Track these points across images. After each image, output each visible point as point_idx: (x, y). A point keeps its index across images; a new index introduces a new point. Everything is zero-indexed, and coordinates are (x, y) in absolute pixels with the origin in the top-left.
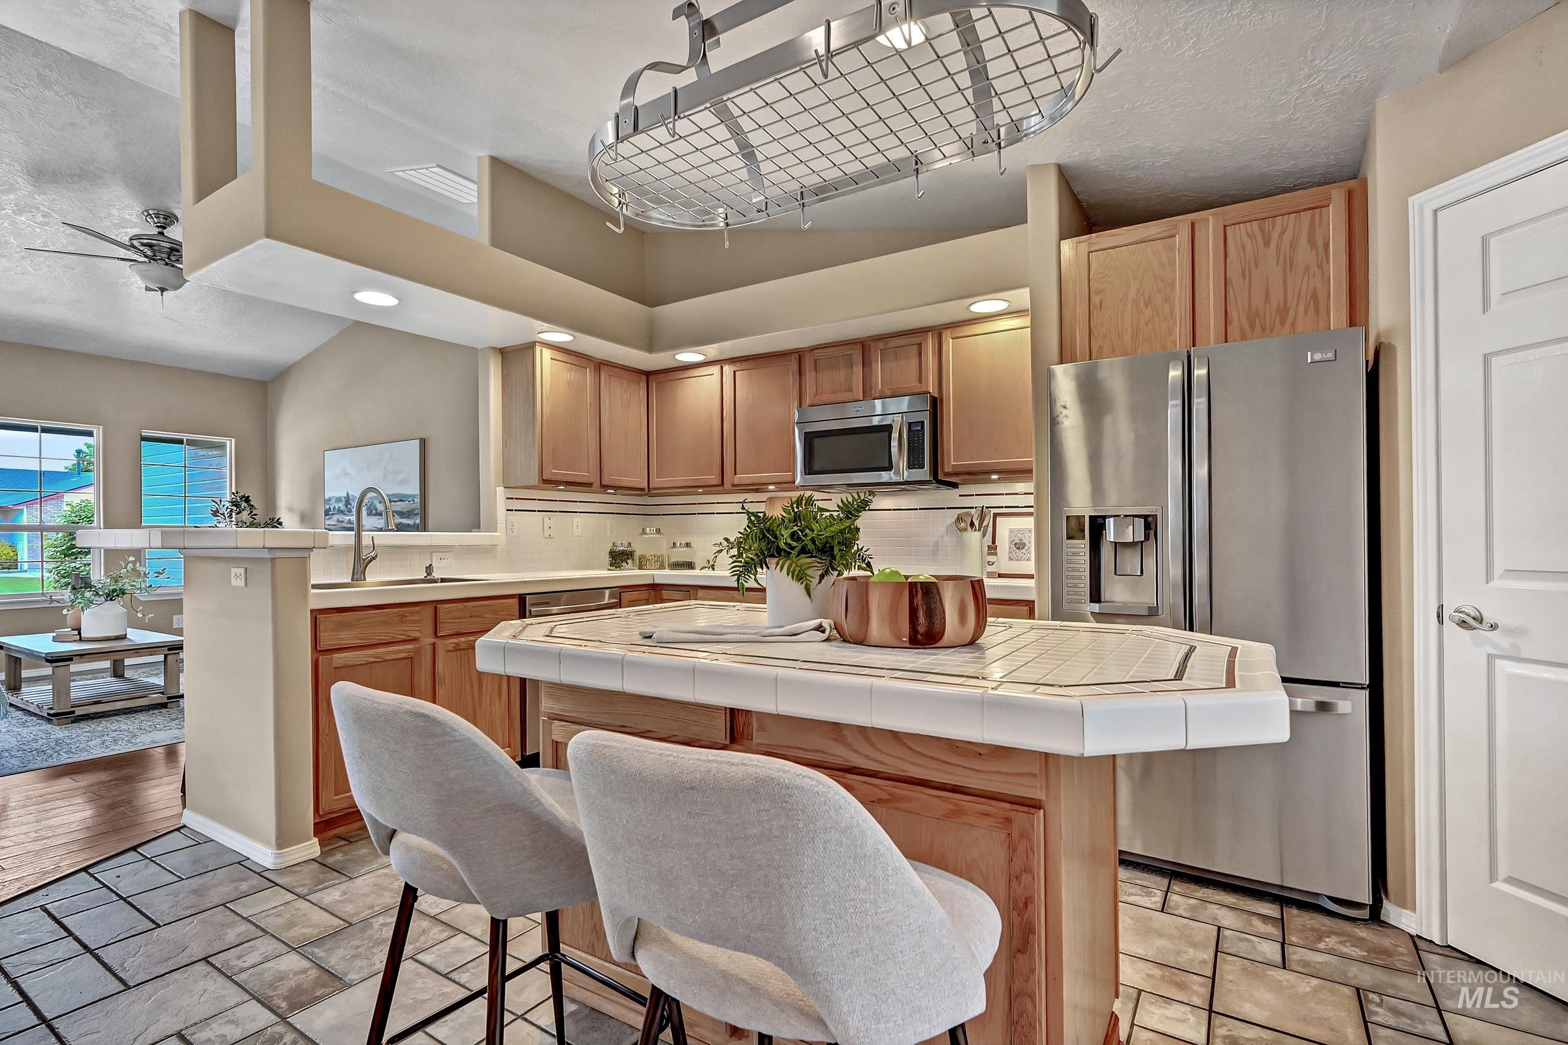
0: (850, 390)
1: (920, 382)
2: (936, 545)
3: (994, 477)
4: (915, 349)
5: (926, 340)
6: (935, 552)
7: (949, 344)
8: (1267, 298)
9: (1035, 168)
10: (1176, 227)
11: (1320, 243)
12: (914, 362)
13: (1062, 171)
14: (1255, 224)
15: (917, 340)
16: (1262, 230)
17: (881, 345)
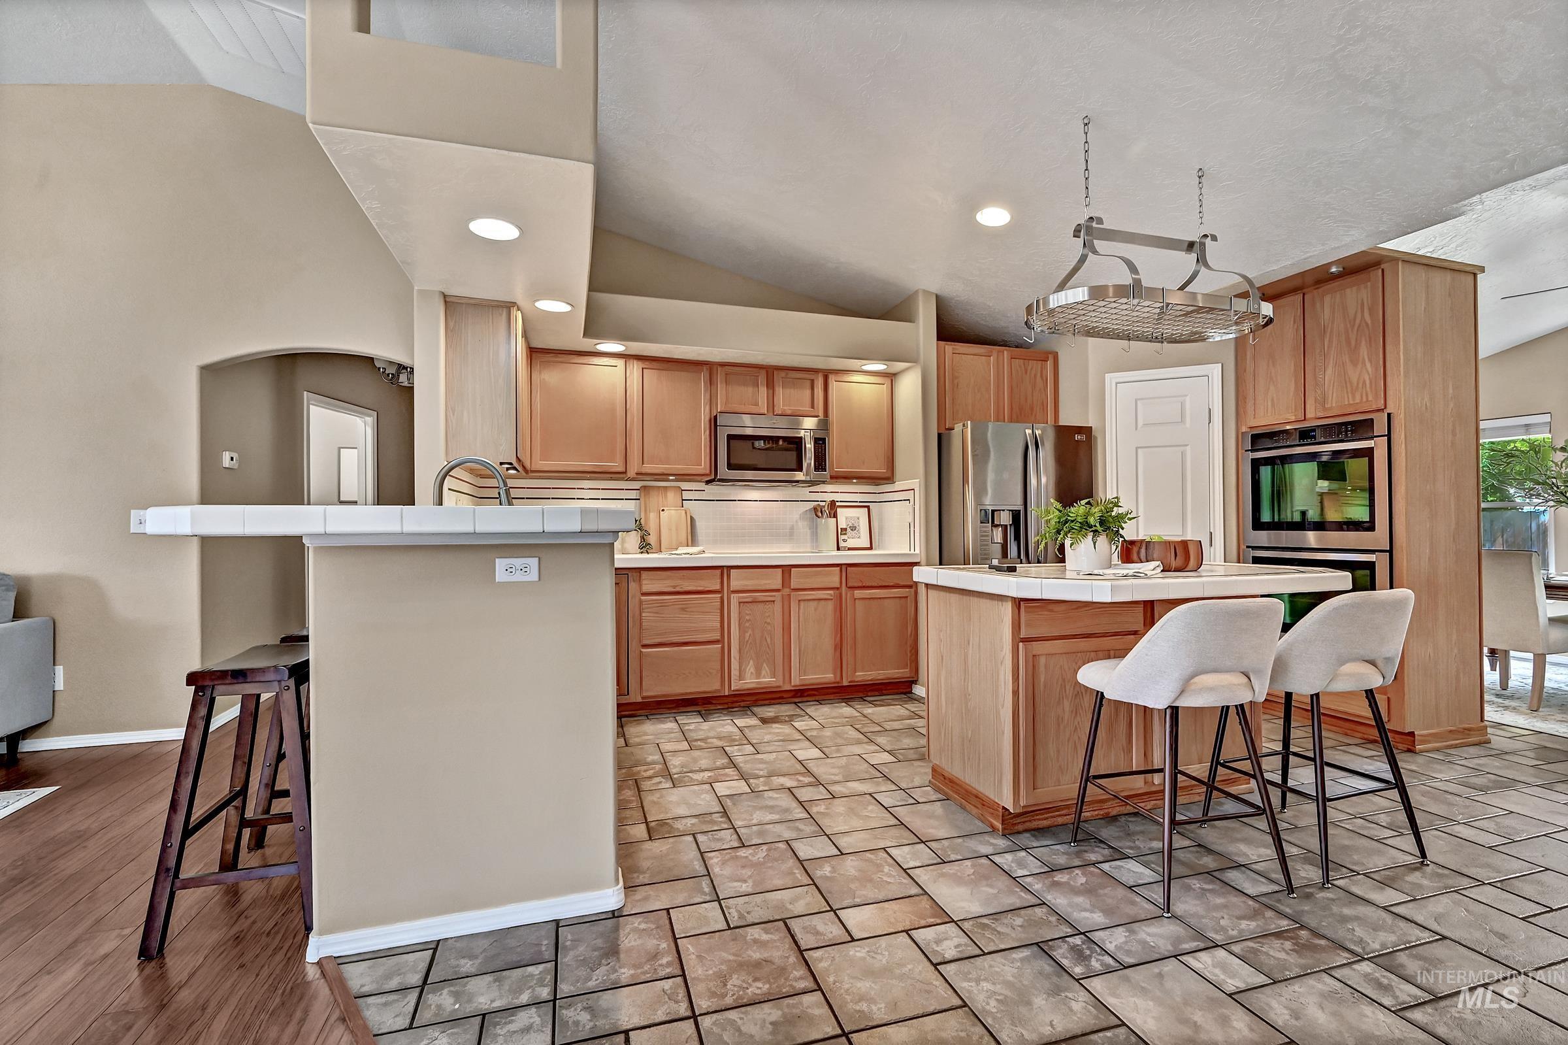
0: (757, 404)
1: (813, 407)
2: (792, 528)
3: (855, 481)
4: (808, 383)
5: (817, 378)
6: (790, 535)
7: (834, 385)
8: (1026, 399)
9: (926, 292)
10: (992, 352)
11: (1045, 379)
12: (808, 392)
13: (937, 297)
14: (1022, 361)
15: (812, 377)
16: (1024, 364)
17: (783, 374)
